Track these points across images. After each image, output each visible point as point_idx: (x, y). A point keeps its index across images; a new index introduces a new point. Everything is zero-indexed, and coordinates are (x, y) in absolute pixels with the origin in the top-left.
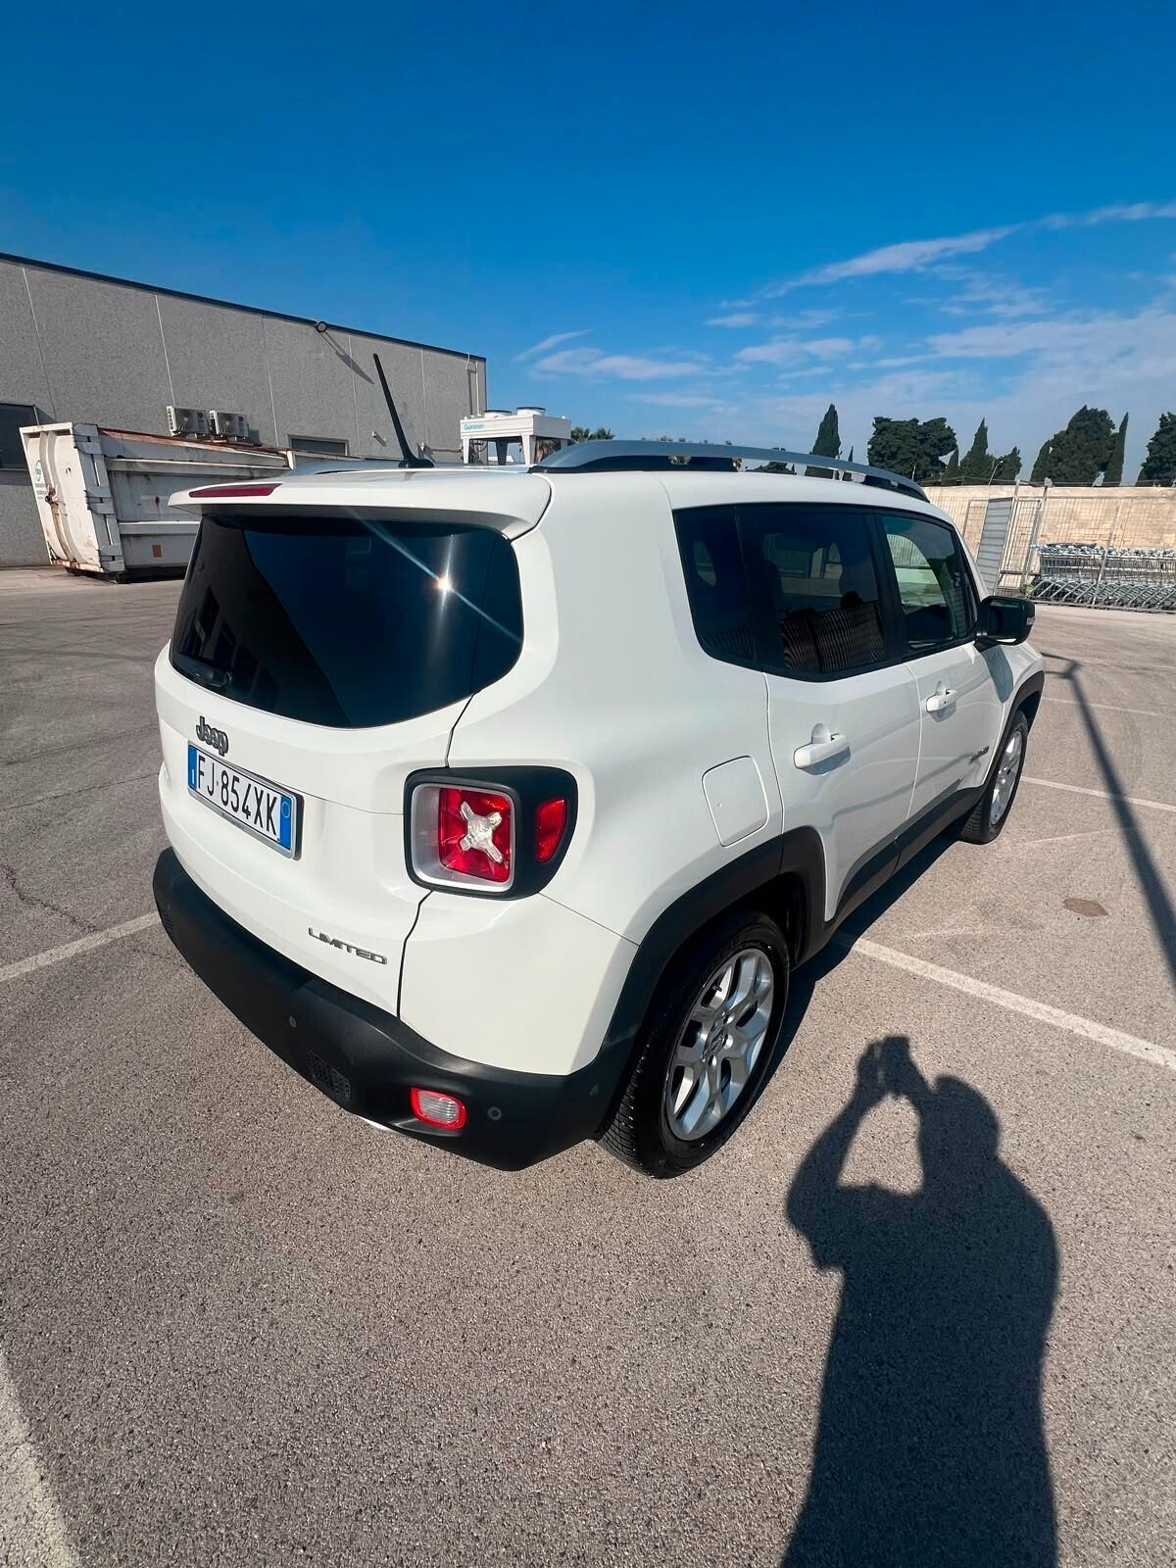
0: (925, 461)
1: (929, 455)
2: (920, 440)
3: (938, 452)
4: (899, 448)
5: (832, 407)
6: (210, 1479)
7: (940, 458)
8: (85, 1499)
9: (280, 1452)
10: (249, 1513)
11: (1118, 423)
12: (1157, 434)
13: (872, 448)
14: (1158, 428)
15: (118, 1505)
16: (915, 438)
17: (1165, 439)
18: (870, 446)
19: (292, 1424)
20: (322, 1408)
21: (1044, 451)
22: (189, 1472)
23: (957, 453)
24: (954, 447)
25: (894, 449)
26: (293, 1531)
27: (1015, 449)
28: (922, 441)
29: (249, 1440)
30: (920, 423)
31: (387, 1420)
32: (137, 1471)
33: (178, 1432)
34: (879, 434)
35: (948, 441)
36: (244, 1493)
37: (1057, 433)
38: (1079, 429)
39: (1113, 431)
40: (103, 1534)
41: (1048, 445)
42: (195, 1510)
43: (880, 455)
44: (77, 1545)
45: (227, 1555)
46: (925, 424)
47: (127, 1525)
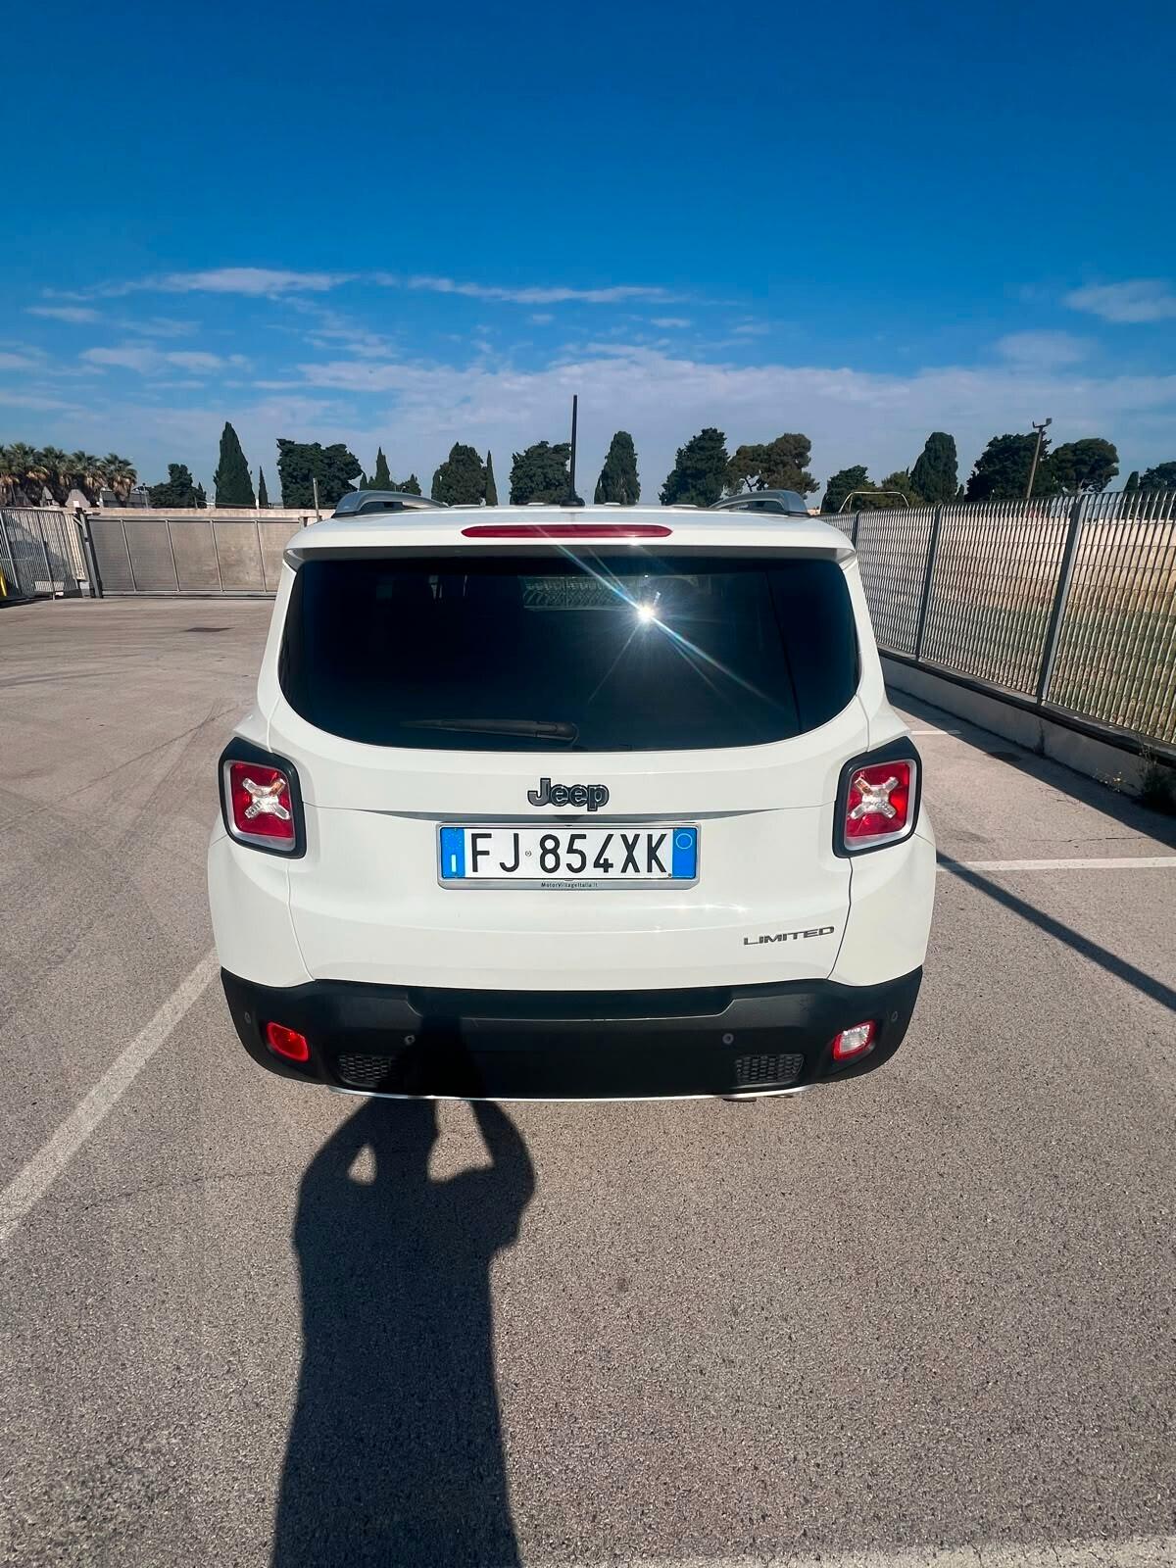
0: (336, 484)
1: (339, 479)
2: (327, 464)
3: (345, 476)
4: (309, 470)
5: (228, 425)
6: (900, 1421)
7: (350, 482)
8: (862, 1526)
9: (905, 1365)
10: (943, 1406)
11: (484, 458)
12: (514, 469)
13: (283, 469)
14: (513, 465)
15: (882, 1500)
16: (322, 461)
17: (519, 473)
18: (280, 467)
19: (886, 1347)
20: (886, 1322)
21: (436, 478)
22: (885, 1434)
23: (364, 476)
24: (360, 472)
25: (305, 471)
26: (972, 1383)
27: (413, 476)
28: (330, 465)
29: (882, 1381)
30: (323, 448)
31: (921, 1290)
32: (860, 1474)
33: (842, 1429)
34: (286, 455)
35: (352, 467)
36: (925, 1403)
37: (442, 464)
38: (458, 461)
39: (483, 465)
40: (902, 1521)
41: (437, 473)
42: (920, 1442)
43: (295, 477)
44: (900, 1546)
45: (968, 1434)
46: (327, 448)
47: (905, 1499)
